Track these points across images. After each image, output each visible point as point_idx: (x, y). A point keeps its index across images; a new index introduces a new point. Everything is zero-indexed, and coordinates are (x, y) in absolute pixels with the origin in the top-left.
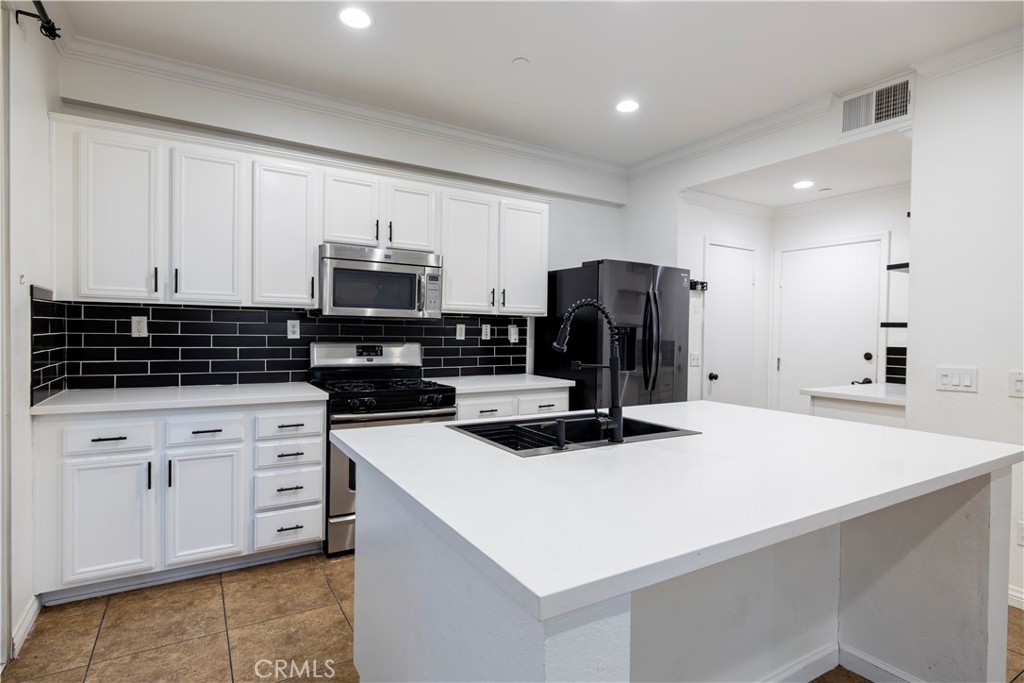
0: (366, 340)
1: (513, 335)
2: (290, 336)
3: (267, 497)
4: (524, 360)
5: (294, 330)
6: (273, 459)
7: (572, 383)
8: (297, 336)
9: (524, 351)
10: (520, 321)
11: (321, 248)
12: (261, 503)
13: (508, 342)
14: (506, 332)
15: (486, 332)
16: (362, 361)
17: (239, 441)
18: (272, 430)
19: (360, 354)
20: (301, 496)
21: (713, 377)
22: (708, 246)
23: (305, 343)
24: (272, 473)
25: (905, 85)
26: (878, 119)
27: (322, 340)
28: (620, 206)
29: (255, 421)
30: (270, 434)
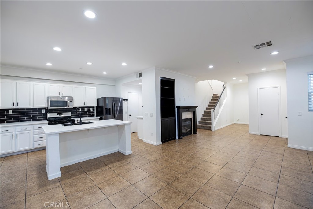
0: (59, 112)
1: (91, 110)
2: (43, 112)
3: (36, 139)
4: (94, 114)
5: (43, 111)
6: (38, 133)
7: (100, 118)
8: (44, 112)
9: (94, 112)
10: (93, 108)
11: (48, 97)
12: (35, 140)
13: (90, 111)
14: (90, 109)
15: (86, 110)
16: (58, 116)
17: (31, 130)
18: (37, 128)
19: (58, 115)
20: (43, 139)
21: (130, 115)
22: (128, 93)
23: (46, 113)
24: (37, 135)
25: (141, 73)
26: (139, 77)
27: (49, 113)
28: (115, 86)
29: (34, 127)
30: (37, 129)
